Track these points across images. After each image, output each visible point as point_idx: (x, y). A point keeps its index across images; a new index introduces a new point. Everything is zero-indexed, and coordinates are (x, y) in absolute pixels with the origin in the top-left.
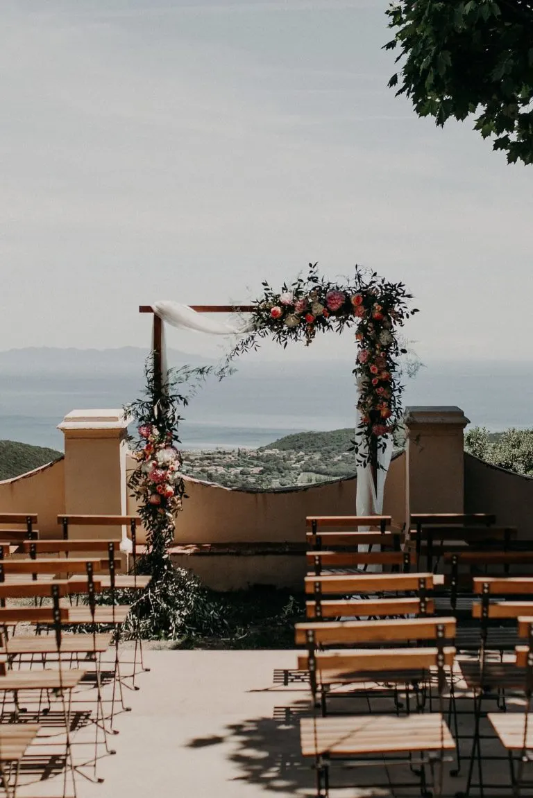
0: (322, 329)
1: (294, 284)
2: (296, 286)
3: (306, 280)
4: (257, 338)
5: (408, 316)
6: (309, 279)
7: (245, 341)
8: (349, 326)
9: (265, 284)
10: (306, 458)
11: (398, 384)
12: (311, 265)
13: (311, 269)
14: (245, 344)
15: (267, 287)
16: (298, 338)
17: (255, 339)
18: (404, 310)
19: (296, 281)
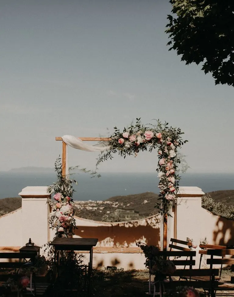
0: (142, 150)
1: (129, 128)
2: (130, 129)
3: (135, 126)
4: (112, 153)
5: (183, 144)
6: (136, 126)
7: (106, 155)
8: (155, 148)
9: (116, 128)
10: (119, 204)
11: (178, 176)
12: (137, 119)
13: (138, 121)
14: (106, 156)
15: (116, 129)
16: (131, 153)
17: (111, 154)
18: (181, 141)
19: (130, 126)
